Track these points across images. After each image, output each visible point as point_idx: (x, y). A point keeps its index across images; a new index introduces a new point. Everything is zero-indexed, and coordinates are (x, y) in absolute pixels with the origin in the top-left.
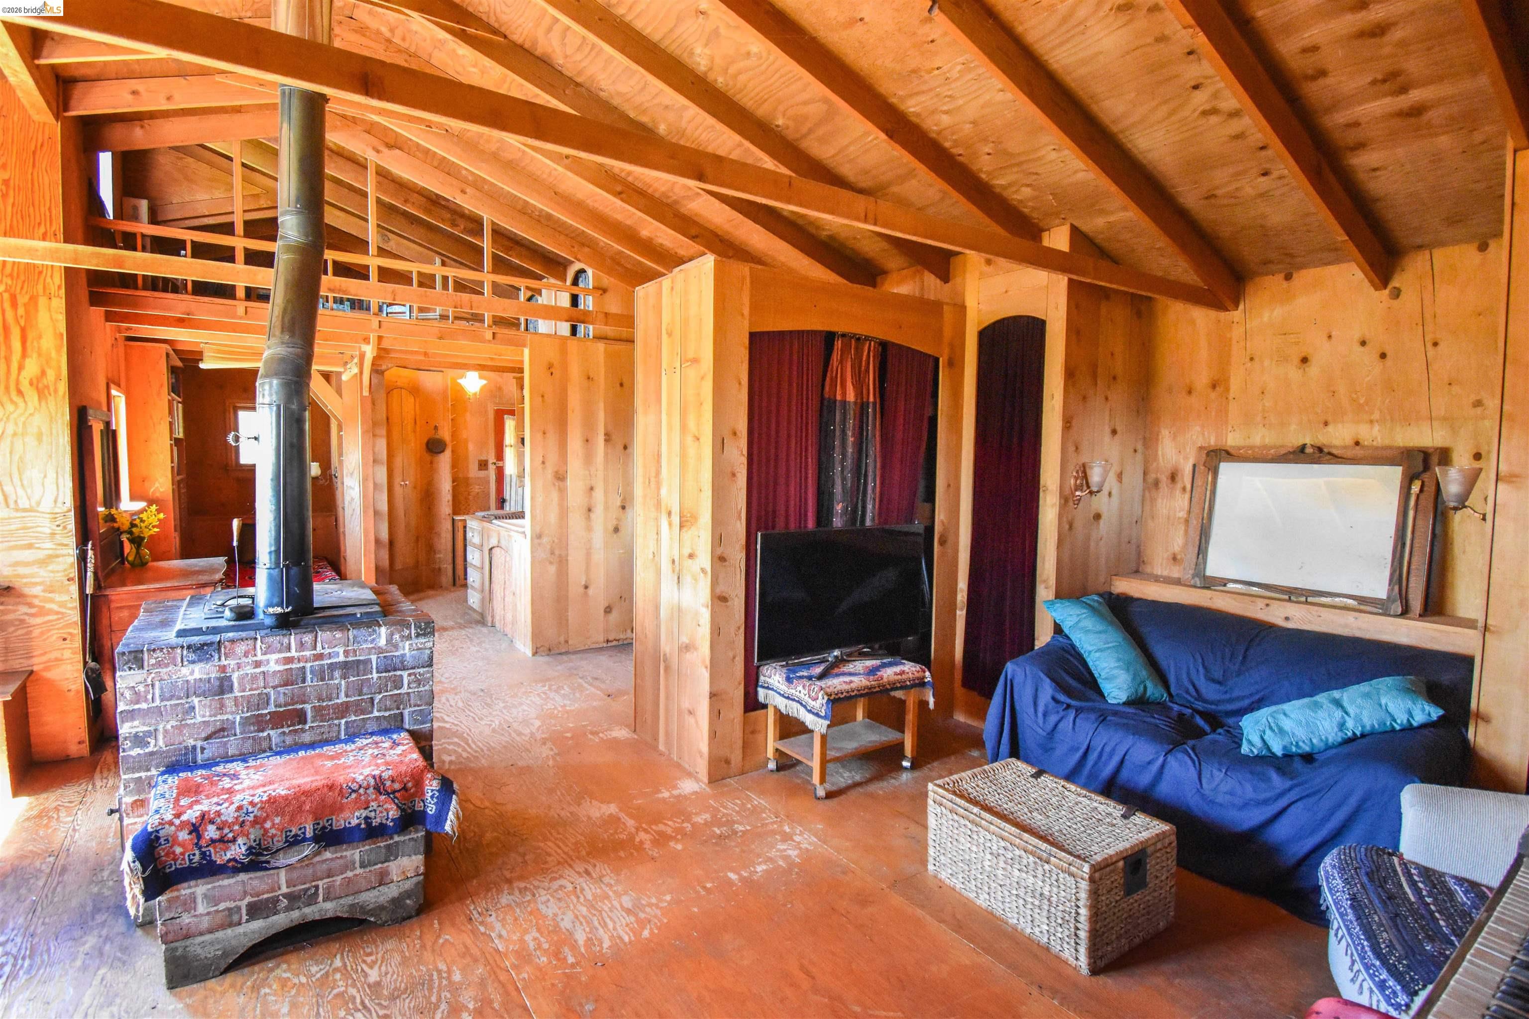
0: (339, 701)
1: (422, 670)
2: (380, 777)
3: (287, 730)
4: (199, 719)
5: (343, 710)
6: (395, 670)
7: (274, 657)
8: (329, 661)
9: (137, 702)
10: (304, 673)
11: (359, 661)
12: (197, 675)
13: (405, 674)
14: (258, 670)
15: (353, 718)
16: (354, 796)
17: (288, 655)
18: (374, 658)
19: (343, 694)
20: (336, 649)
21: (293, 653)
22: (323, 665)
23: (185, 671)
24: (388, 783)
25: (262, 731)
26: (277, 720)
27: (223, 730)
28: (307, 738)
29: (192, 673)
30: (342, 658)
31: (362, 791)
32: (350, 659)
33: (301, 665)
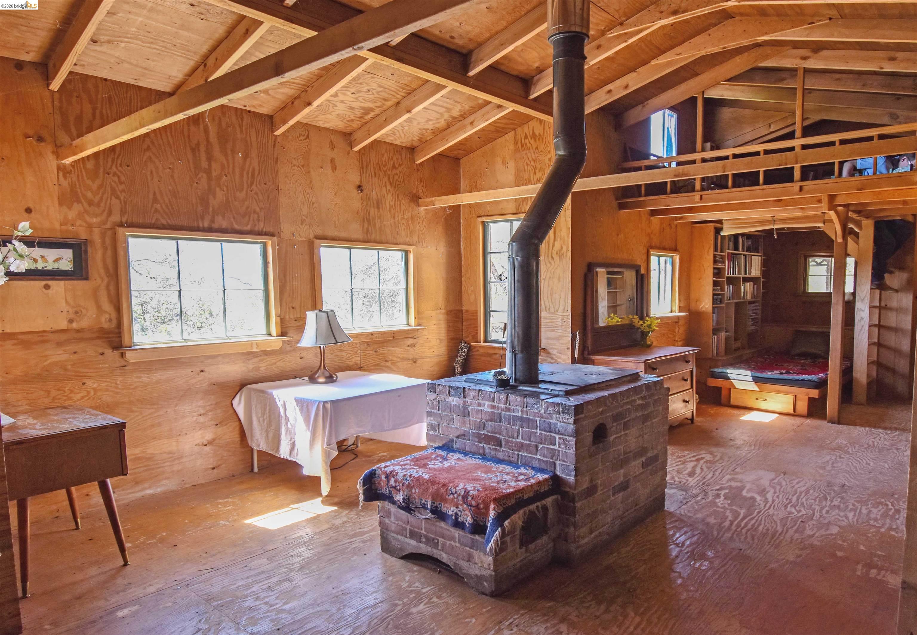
0: (518, 441)
1: (568, 438)
2: (469, 492)
3: (492, 447)
4: (455, 426)
5: (520, 447)
6: (550, 432)
7: (487, 403)
8: (513, 414)
9: (433, 409)
10: (501, 417)
11: (529, 419)
12: (455, 403)
13: (557, 437)
14: (479, 408)
15: (526, 454)
16: (451, 496)
17: (493, 404)
18: (538, 419)
19: (520, 437)
20: (517, 408)
21: (495, 404)
22: (510, 416)
23: (450, 399)
24: (470, 498)
25: (481, 443)
26: (488, 439)
27: (464, 435)
28: (501, 455)
29: (453, 400)
30: (519, 414)
31: (456, 495)
32: (525, 416)
33: (499, 411)
